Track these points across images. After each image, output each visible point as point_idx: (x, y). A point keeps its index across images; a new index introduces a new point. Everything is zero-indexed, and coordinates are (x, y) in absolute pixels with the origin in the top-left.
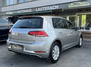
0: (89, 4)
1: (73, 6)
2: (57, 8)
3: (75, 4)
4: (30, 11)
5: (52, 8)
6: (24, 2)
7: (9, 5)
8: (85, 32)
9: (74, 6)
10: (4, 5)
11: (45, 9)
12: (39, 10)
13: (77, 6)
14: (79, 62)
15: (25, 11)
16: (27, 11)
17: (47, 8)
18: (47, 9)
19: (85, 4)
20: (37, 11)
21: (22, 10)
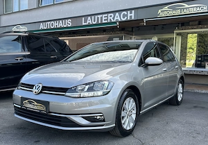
0: (205, 9)
1: (170, 12)
2: (131, 17)
3: (174, 9)
4: (69, 23)
5: (118, 18)
6: (54, 4)
7: (19, 12)
8: (195, 73)
9: (172, 13)
10: (8, 11)
11: (104, 18)
12: (89, 21)
13: (178, 12)
14: (191, 138)
15: (55, 25)
16: (60, 24)
17: (107, 17)
18: (107, 20)
19: (197, 7)
20: (84, 24)
21: (49, 23)
